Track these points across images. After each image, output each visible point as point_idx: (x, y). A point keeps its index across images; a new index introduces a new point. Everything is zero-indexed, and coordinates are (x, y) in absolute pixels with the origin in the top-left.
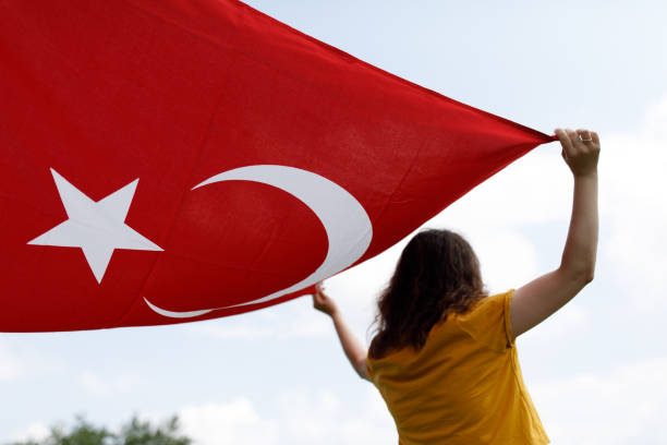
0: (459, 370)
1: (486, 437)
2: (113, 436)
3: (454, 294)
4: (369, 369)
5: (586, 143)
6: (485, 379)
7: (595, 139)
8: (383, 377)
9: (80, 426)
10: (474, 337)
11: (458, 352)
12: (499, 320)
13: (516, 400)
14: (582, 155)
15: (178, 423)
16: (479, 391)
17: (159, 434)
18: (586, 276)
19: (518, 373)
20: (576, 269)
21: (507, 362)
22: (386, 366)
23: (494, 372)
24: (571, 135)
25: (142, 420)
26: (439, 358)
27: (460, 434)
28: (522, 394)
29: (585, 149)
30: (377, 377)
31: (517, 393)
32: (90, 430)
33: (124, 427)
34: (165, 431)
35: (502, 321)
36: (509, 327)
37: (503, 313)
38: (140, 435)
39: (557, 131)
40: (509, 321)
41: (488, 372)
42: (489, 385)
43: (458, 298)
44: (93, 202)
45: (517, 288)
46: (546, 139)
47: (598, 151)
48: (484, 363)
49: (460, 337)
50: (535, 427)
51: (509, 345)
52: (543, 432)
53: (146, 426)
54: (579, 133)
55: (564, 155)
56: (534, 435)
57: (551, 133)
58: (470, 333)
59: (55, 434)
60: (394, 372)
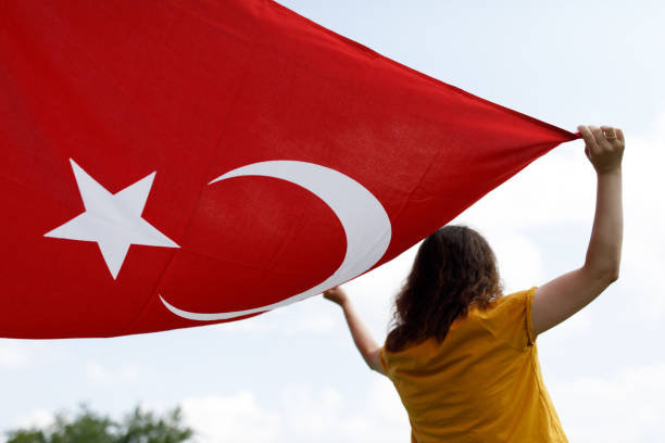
0: (477, 368)
1: (503, 436)
2: (116, 425)
3: (476, 286)
4: (383, 361)
5: (611, 140)
6: (505, 377)
7: (620, 136)
8: (398, 371)
9: (84, 414)
10: (495, 334)
11: (477, 348)
12: (520, 317)
13: (535, 400)
14: (606, 152)
15: (181, 414)
16: (498, 389)
17: (161, 424)
18: (610, 275)
19: (538, 372)
20: (600, 268)
21: (527, 360)
22: (403, 360)
23: (514, 370)
24: (595, 132)
25: (145, 410)
26: (458, 354)
27: (476, 430)
28: (541, 393)
29: (609, 147)
30: (392, 370)
31: (536, 393)
32: (93, 419)
33: (127, 416)
34: (168, 422)
35: (523, 319)
36: (531, 324)
37: (525, 310)
38: (142, 424)
39: (580, 128)
40: (530, 318)
41: (508, 370)
42: (508, 383)
43: (480, 290)
44: (110, 194)
45: (539, 286)
46: (569, 137)
47: (623, 148)
48: (504, 361)
49: (480, 333)
50: (554, 426)
51: (530, 344)
52: (562, 432)
53: (149, 416)
54: (603, 130)
55: (587, 152)
56: (552, 434)
57: (574, 131)
58: (492, 331)
59: (59, 420)
60: (411, 365)
